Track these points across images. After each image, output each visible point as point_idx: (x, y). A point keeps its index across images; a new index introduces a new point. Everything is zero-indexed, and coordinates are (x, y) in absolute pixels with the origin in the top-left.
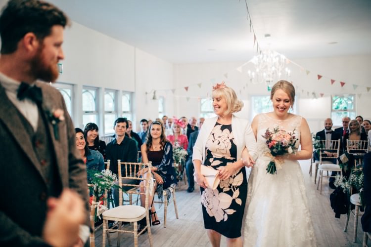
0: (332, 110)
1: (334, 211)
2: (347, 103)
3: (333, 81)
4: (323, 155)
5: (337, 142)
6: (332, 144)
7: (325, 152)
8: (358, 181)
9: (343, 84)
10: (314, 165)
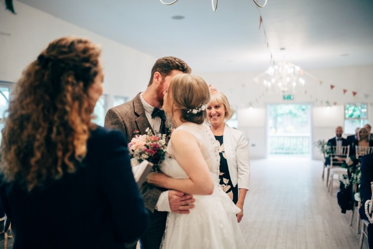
0: (345, 119)
1: (341, 208)
2: (361, 112)
3: (345, 91)
4: (334, 160)
5: (347, 149)
6: (342, 151)
7: (336, 158)
8: (357, 178)
9: (354, 94)
10: (326, 169)
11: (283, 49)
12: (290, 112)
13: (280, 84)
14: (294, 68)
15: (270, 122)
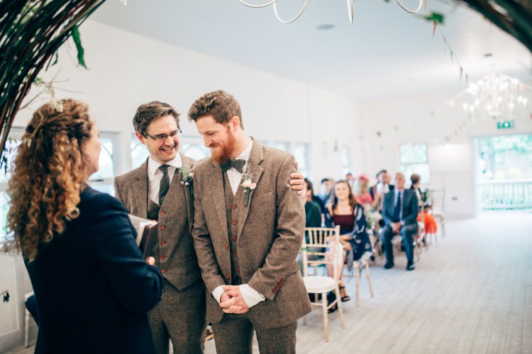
11: (489, 55)
12: (515, 148)
13: (489, 107)
14: (508, 81)
15: (481, 164)
